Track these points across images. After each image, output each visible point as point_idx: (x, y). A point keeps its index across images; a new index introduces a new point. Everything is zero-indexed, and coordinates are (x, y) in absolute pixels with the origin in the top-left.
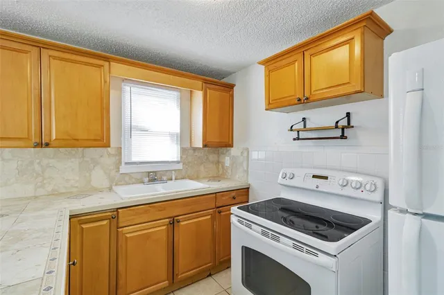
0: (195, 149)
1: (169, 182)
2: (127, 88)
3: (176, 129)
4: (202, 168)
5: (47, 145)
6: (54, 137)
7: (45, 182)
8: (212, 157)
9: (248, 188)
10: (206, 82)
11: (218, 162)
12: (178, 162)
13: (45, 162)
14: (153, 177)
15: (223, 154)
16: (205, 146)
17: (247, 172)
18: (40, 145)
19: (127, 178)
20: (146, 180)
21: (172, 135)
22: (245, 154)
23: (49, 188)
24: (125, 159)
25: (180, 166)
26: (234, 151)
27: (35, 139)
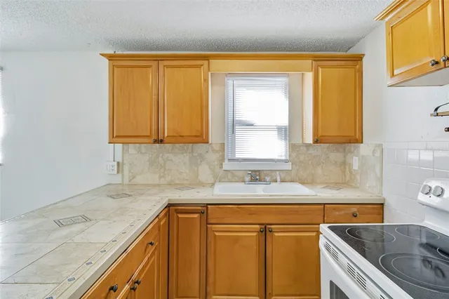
0: (308, 146)
1: (273, 184)
2: (230, 82)
3: (284, 121)
4: (319, 171)
5: (161, 141)
6: (166, 135)
7: (166, 172)
8: (335, 156)
9: (382, 204)
10: (316, 59)
11: (344, 163)
12: (286, 161)
14: (256, 177)
15: (351, 152)
16: (316, 141)
17: (380, 179)
18: (159, 141)
19: (230, 175)
20: (248, 178)
21: (280, 129)
22: (378, 154)
23: (169, 178)
24: (228, 155)
25: (288, 167)
26: (364, 149)
27: (154, 137)
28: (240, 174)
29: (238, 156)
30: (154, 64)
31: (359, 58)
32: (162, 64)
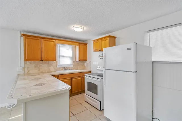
0: (76, 61)
1: (70, 70)
2: (59, 46)
3: (71, 55)
4: (78, 67)
5: (43, 60)
6: (44, 58)
7: (40, 69)
8: (81, 63)
10: (79, 43)
11: (83, 65)
12: (72, 65)
13: (40, 64)
14: (66, 69)
15: (84, 62)
16: (79, 60)
17: (90, 67)
18: (41, 60)
19: (59, 69)
20: (64, 69)
21: (70, 57)
22: (90, 63)
23: (41, 71)
24: (58, 64)
25: (72, 66)
26: (87, 62)
27: (40, 59)
28: (62, 68)
29: (60, 64)
30: (40, 39)
31: (86, 44)
32: (42, 39)
